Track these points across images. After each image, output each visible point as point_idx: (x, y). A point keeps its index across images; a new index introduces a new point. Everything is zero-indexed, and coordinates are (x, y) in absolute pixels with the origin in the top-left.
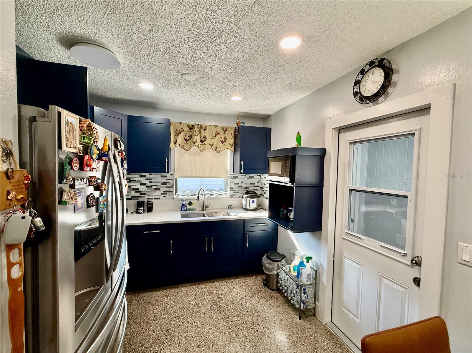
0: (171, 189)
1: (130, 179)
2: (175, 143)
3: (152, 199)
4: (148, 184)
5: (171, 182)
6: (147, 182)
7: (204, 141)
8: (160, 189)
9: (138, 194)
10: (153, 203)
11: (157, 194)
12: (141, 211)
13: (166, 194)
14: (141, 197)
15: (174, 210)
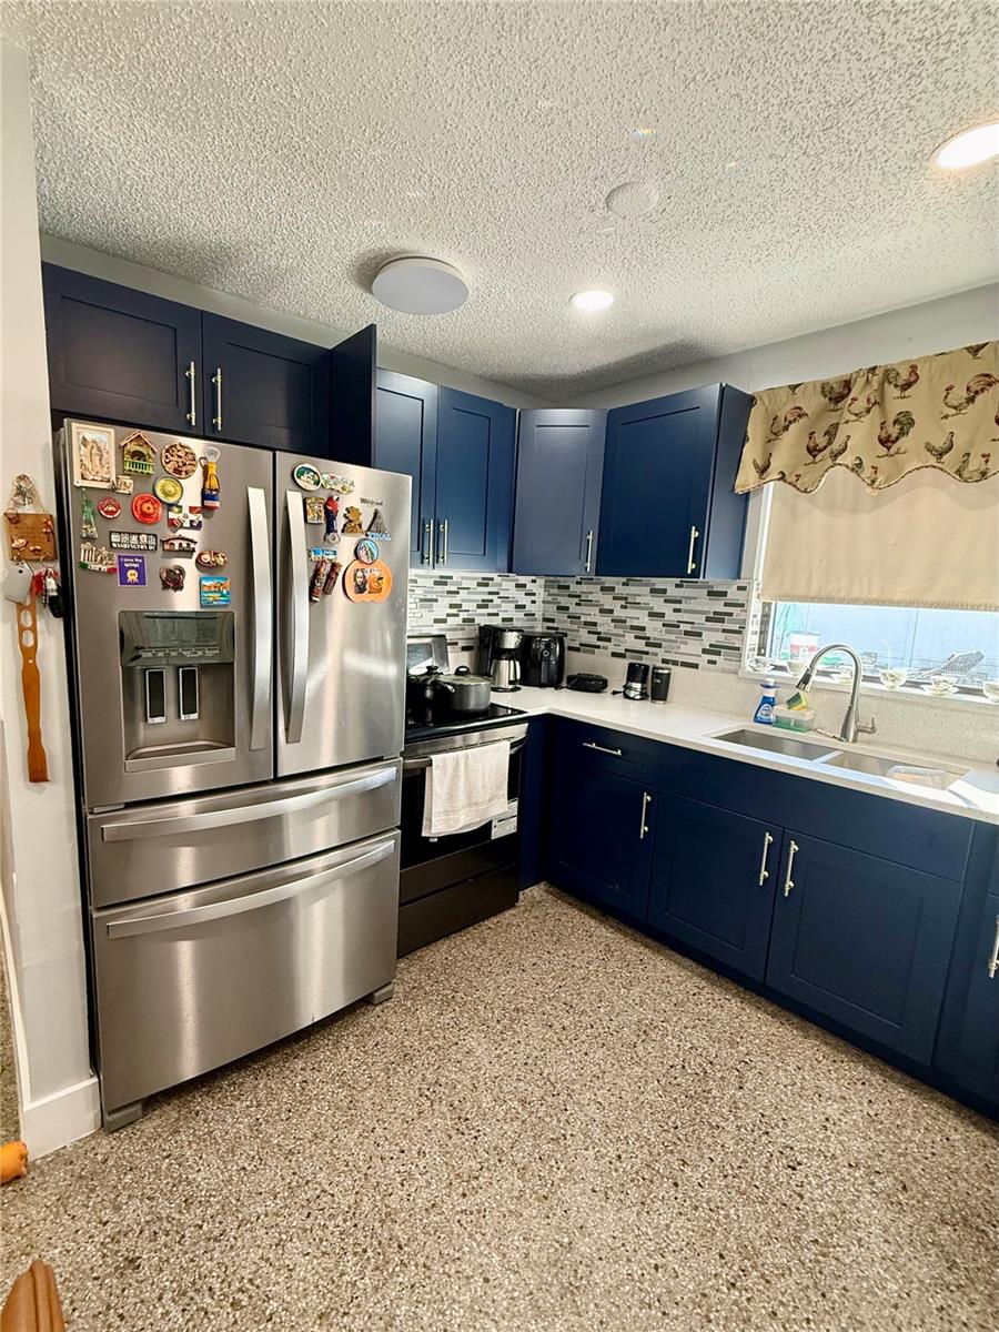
0: (734, 640)
1: (626, 598)
2: (763, 470)
3: (675, 663)
4: (671, 617)
5: (739, 615)
6: (667, 609)
7: (897, 438)
8: (700, 635)
9: (641, 645)
10: (669, 674)
11: (692, 649)
12: (632, 694)
13: (719, 654)
14: (647, 653)
15: (736, 714)
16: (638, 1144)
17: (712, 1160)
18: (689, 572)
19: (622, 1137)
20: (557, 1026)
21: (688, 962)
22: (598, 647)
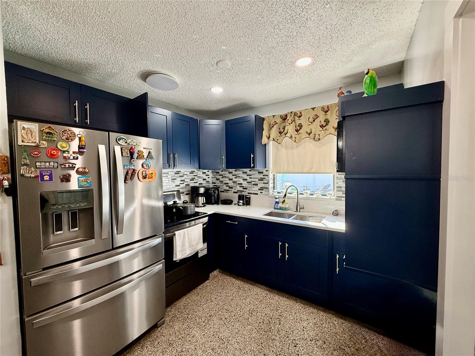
0: (266, 186)
1: (236, 175)
2: (269, 138)
3: (251, 193)
4: (249, 180)
5: (267, 178)
6: (248, 178)
7: (299, 130)
8: (257, 185)
9: (241, 189)
10: (250, 197)
11: (255, 189)
12: (240, 204)
13: (263, 190)
14: (243, 191)
15: (269, 207)
16: (250, 353)
17: (273, 351)
18: (252, 167)
19: (245, 352)
20: (224, 319)
21: (263, 287)
22: (229, 190)
